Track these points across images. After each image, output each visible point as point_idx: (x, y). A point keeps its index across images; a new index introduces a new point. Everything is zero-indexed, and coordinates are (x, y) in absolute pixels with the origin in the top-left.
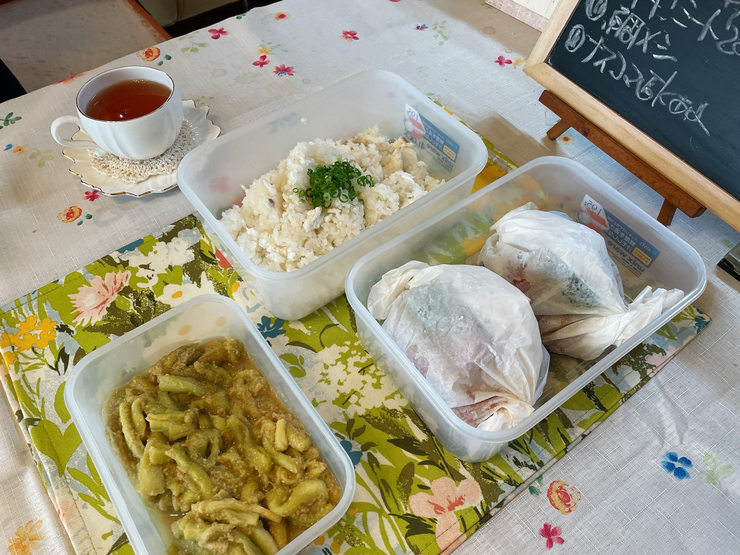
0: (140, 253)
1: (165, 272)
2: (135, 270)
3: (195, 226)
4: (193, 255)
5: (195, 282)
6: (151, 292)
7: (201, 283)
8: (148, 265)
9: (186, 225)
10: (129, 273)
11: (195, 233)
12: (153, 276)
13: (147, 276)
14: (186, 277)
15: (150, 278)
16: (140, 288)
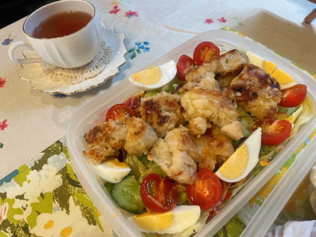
0: (15, 183)
1: (38, 201)
2: (12, 202)
3: (62, 151)
4: (61, 180)
5: (64, 209)
6: (26, 224)
7: (70, 209)
8: (23, 195)
9: (54, 151)
10: (7, 205)
11: (61, 158)
12: (27, 206)
13: (22, 207)
14: (56, 204)
15: (25, 209)
16: (16, 221)
